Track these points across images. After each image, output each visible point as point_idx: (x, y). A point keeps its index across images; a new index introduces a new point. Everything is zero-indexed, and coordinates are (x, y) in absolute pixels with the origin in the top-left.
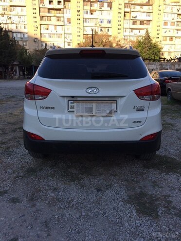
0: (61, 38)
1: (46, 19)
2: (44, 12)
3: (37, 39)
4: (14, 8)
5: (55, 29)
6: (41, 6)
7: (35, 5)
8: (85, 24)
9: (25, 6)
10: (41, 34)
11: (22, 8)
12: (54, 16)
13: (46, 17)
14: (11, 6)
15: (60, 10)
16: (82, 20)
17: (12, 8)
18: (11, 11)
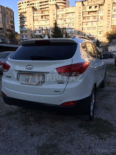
0: (96, 29)
1: (87, 19)
2: (85, 14)
3: (80, 31)
4: (68, 14)
5: (92, 24)
6: (84, 11)
7: (80, 10)
8: (113, 19)
9: (74, 12)
10: (82, 28)
11: (73, 13)
12: (92, 16)
13: (87, 17)
14: (66, 13)
15: (96, 11)
16: (111, 16)
17: (67, 14)
18: (66, 16)
